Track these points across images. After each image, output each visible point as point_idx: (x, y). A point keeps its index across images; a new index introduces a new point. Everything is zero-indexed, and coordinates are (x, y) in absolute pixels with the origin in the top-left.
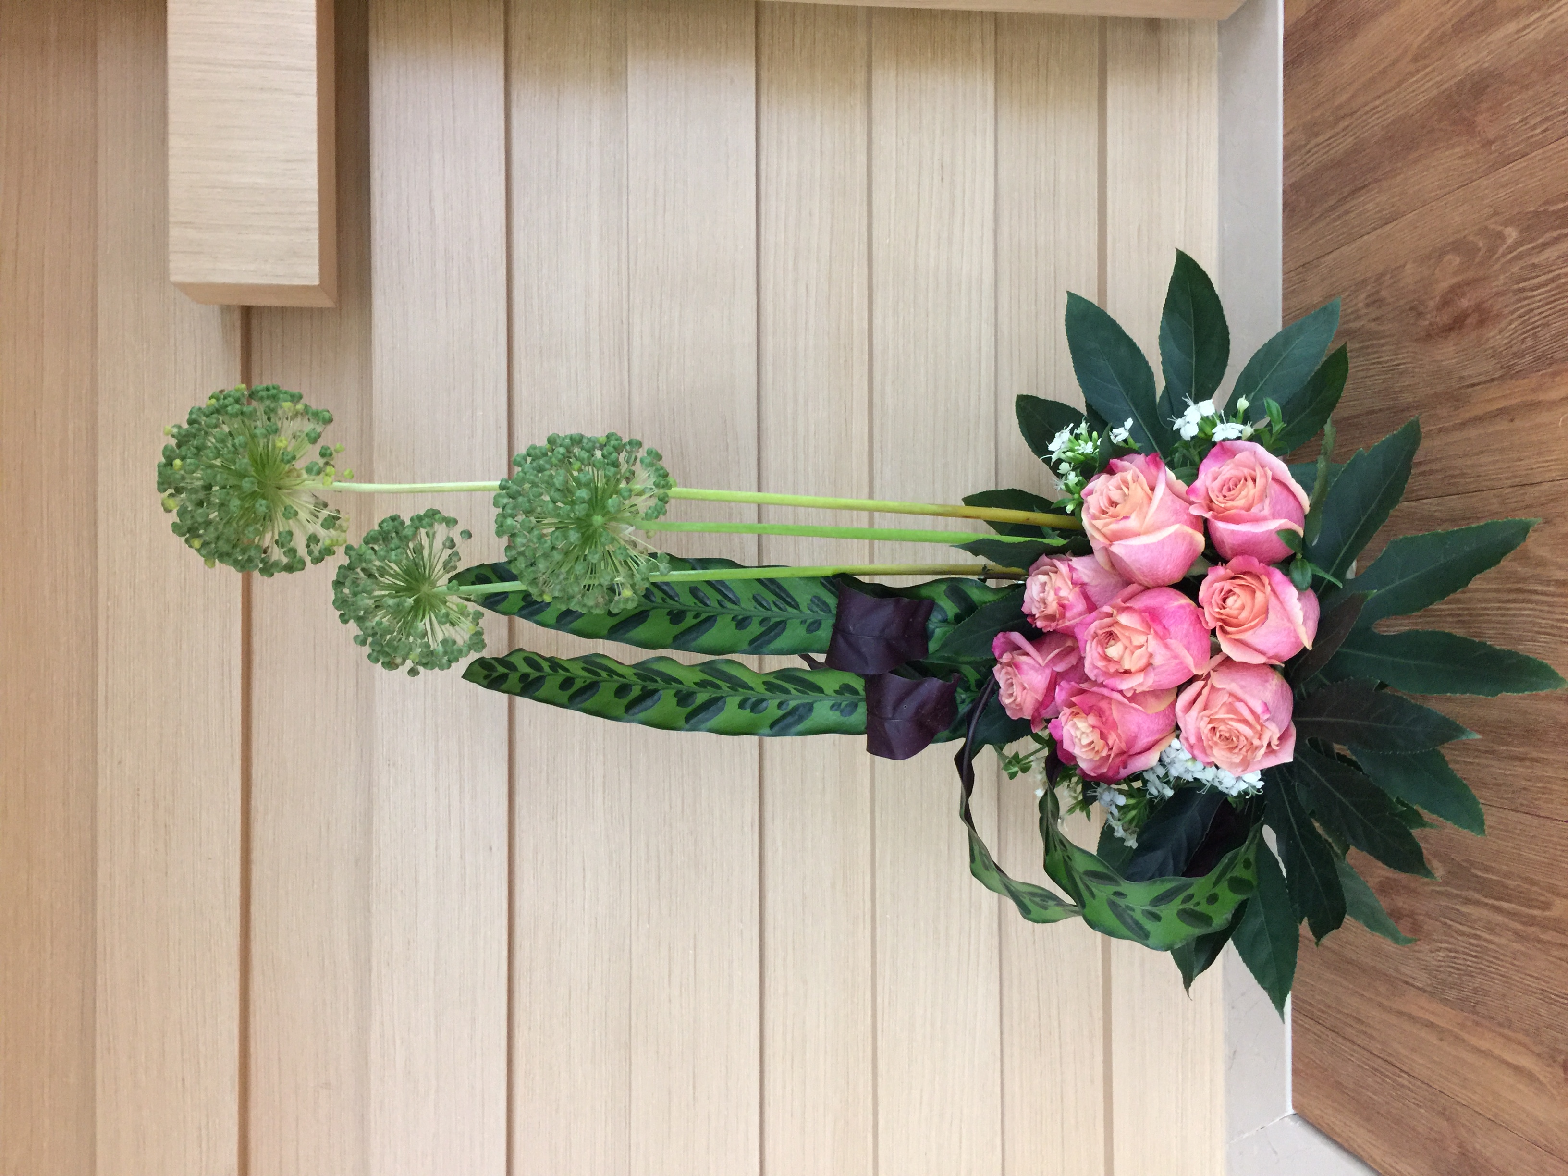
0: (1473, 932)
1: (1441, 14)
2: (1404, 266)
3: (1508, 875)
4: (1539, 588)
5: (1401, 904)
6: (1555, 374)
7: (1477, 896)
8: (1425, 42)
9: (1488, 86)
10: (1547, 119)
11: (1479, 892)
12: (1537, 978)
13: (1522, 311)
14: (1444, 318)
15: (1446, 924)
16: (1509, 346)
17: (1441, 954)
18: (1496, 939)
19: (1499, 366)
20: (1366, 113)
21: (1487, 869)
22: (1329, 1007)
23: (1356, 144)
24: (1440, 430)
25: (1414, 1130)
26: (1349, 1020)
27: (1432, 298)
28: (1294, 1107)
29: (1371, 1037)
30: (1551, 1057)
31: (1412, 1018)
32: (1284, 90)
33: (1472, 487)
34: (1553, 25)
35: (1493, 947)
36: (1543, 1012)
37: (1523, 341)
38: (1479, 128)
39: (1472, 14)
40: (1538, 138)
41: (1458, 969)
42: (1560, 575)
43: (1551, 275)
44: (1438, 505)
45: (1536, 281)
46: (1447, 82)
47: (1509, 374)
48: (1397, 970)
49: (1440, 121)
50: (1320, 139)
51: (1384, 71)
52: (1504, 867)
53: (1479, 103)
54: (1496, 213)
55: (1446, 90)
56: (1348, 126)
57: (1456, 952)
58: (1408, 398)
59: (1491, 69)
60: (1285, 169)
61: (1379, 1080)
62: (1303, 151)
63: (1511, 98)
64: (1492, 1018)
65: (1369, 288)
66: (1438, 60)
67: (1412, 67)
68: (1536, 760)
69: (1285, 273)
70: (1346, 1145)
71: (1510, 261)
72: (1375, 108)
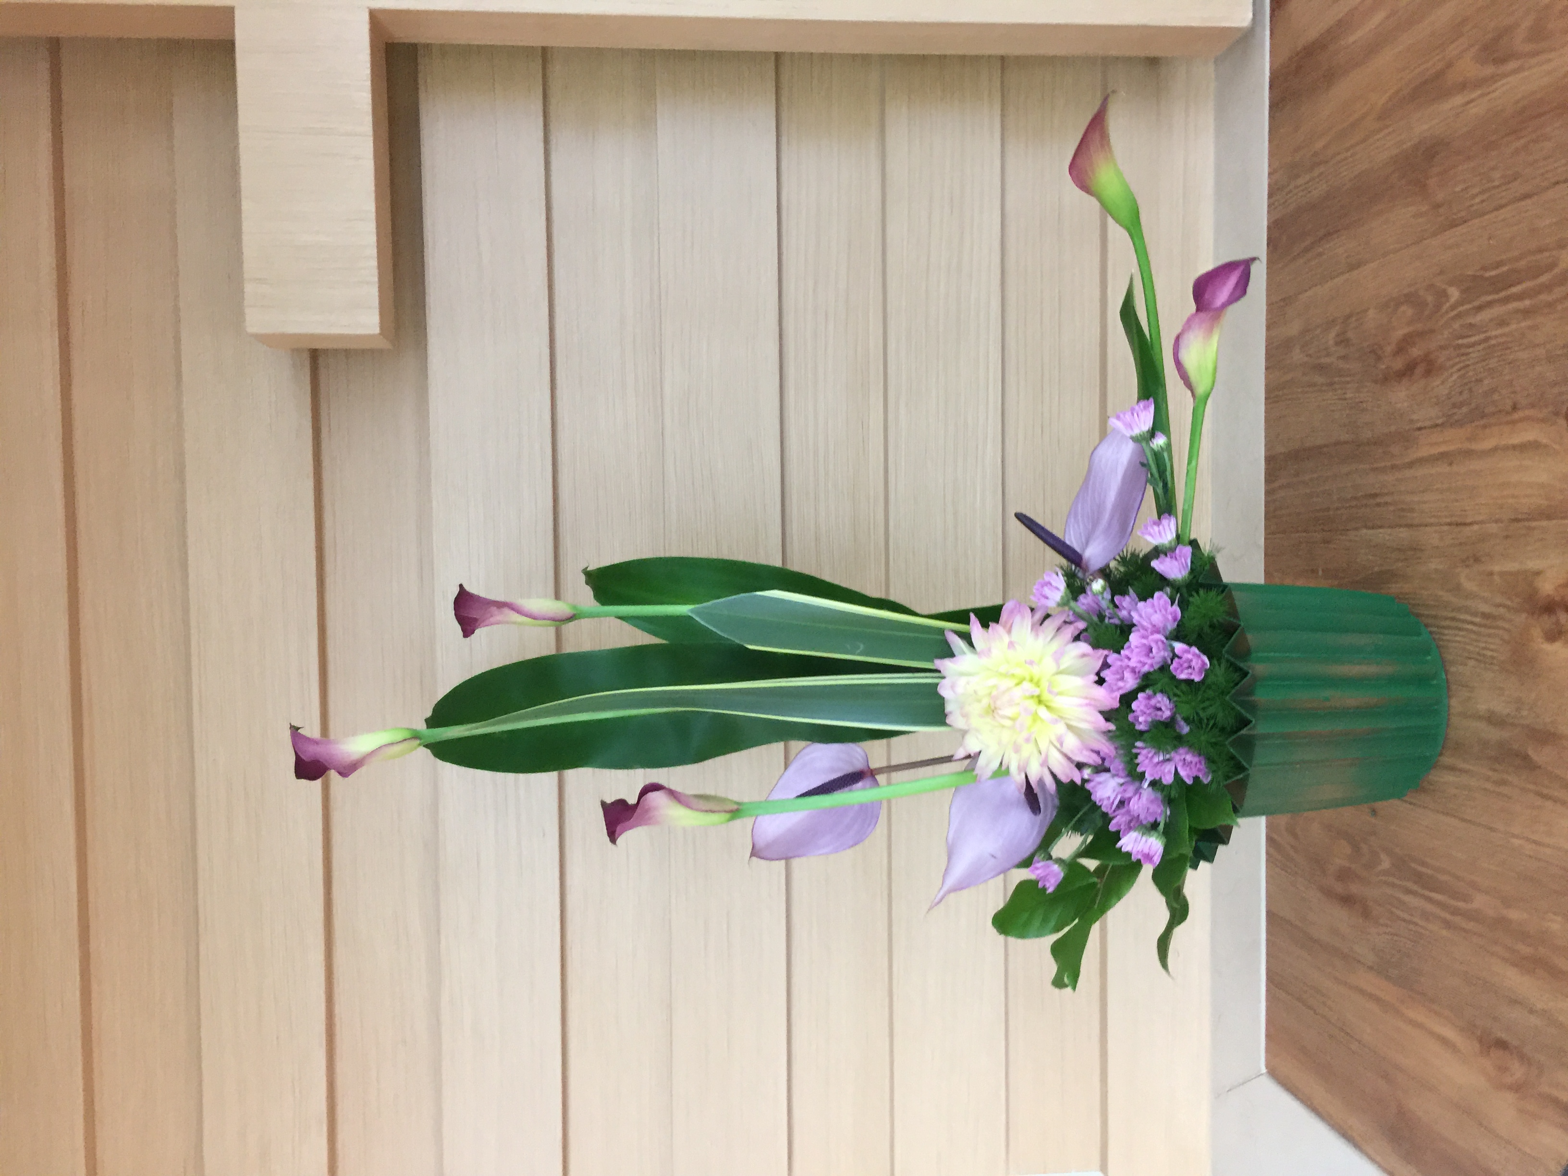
0: (1411, 918)
1: (1400, 79)
2: (1366, 310)
3: (1440, 870)
4: (1469, 618)
5: (1354, 891)
6: (1485, 427)
7: (1415, 888)
8: (1386, 103)
9: (1437, 153)
10: (1483, 192)
11: (1417, 883)
13: (1462, 365)
14: (1398, 364)
15: (1390, 910)
16: (1449, 396)
17: (1386, 937)
18: (1430, 927)
19: (1440, 414)
20: (1338, 163)
21: (1423, 864)
22: (1296, 979)
23: (1328, 191)
24: (1394, 467)
25: (1363, 1091)
26: (1313, 992)
27: (1389, 344)
28: (1267, 1067)
29: (1330, 1008)
30: (1471, 1034)
31: (1363, 992)
32: (1270, 131)
33: (1416, 522)
34: (1491, 105)
35: (1427, 933)
36: (1464, 992)
37: (1461, 393)
38: (1430, 191)
39: (1425, 82)
40: (1475, 208)
42: (1485, 608)
43: (1482, 336)
44: (1390, 535)
45: (1473, 339)
46: (1405, 143)
47: (1450, 422)
48: (1351, 949)
49: (1399, 179)
50: (1300, 181)
51: (1353, 125)
52: (1436, 863)
53: (1430, 167)
54: (1441, 272)
55: (1404, 151)
56: (1321, 174)
57: (1398, 936)
58: (1367, 434)
59: (1442, 137)
60: (1269, 206)
61: (1335, 1046)
62: (1286, 191)
63: (1457, 167)
64: (1426, 996)
65: (1337, 328)
66: (1399, 121)
67: (1376, 125)
68: (1466, 772)
69: (1270, 304)
71: (1454, 318)
72: (1346, 159)
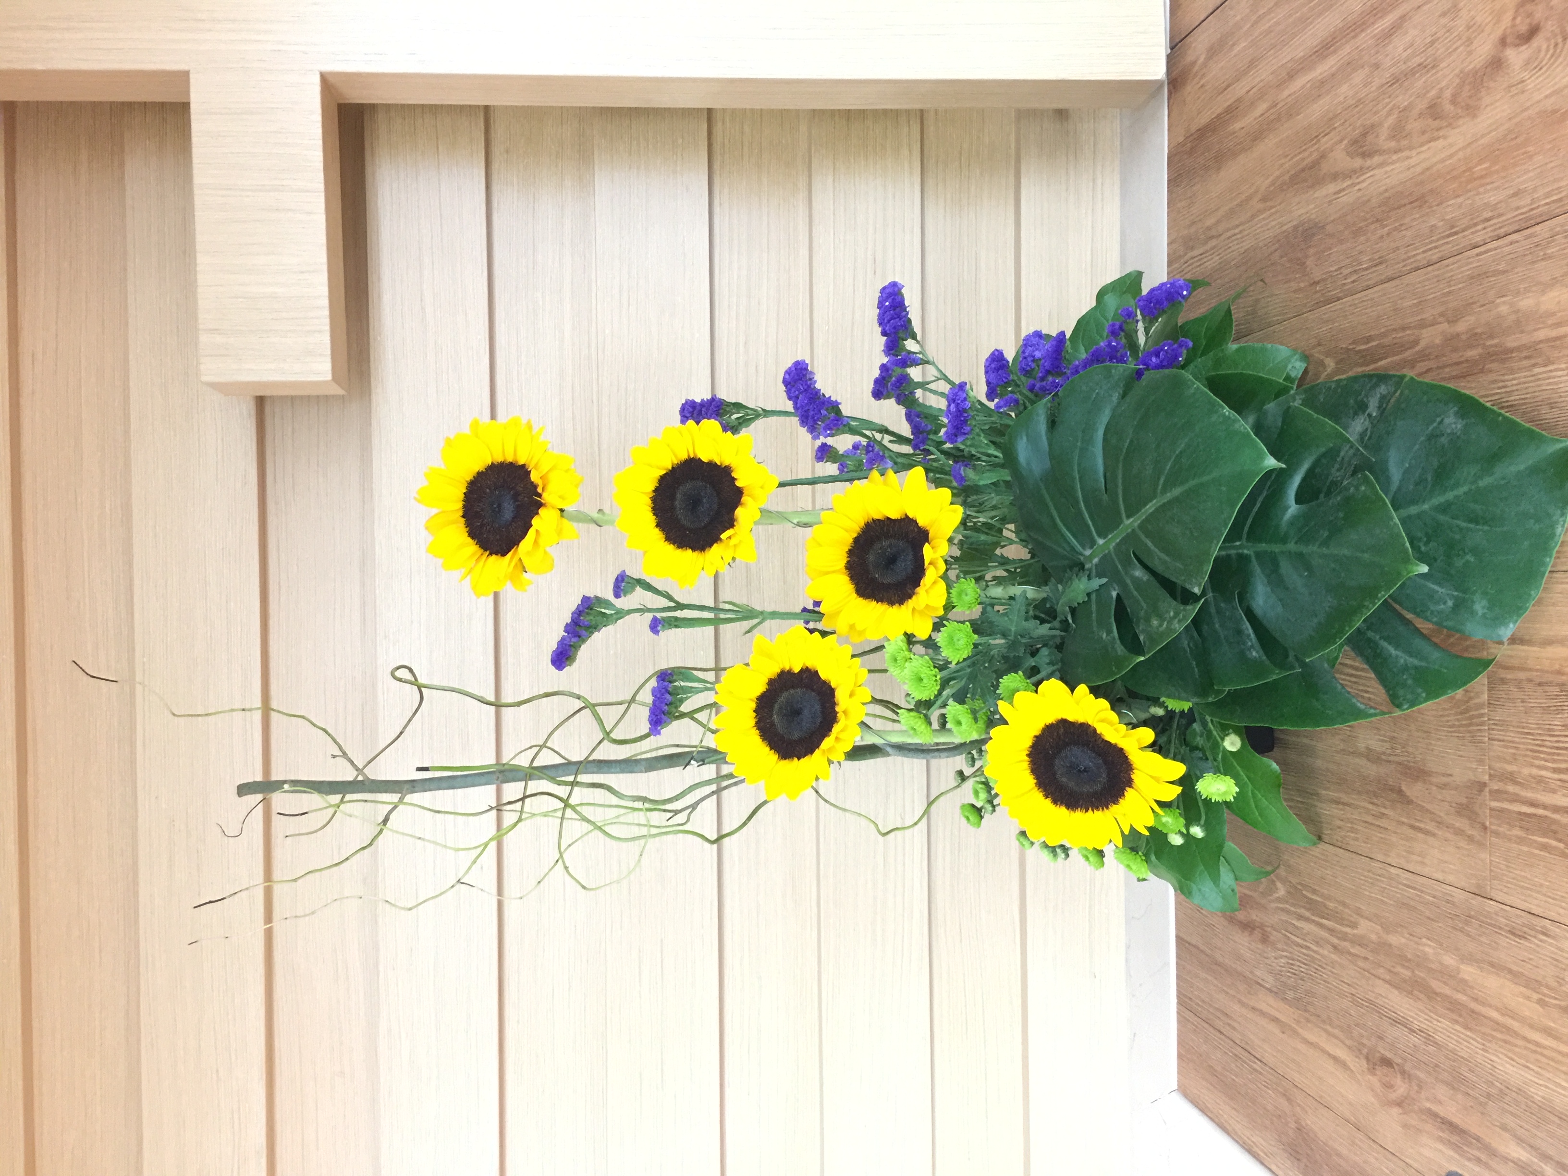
0: (1305, 943)
1: (1282, 165)
3: (1329, 898)
5: (1254, 918)
7: (1307, 914)
8: (1270, 186)
9: (1314, 235)
10: (1353, 273)
11: (1308, 910)
12: (1349, 985)
15: (1285, 935)
17: (1283, 961)
18: (1321, 951)
20: (1229, 238)
21: (1314, 892)
22: (1203, 1001)
23: (1220, 263)
25: (1265, 1108)
26: (1219, 1014)
29: (1234, 1028)
30: (1357, 1049)
31: (1262, 1013)
32: (1169, 204)
34: (1360, 194)
35: (1318, 957)
36: (1353, 1013)
38: (1308, 269)
39: (1303, 170)
40: (1348, 286)
41: (1295, 974)
46: (1285, 225)
48: (1252, 972)
49: (1281, 257)
50: (1196, 252)
51: (1240, 205)
52: (1326, 892)
53: (1307, 248)
54: (1319, 345)
55: (1284, 232)
56: (1214, 247)
57: (1293, 960)
59: (1317, 220)
61: (1238, 1064)
62: (1182, 261)
63: (1330, 249)
64: (1319, 1016)
66: (1280, 204)
67: (1261, 206)
68: (1347, 804)
70: (1216, 1120)
72: (1235, 235)
